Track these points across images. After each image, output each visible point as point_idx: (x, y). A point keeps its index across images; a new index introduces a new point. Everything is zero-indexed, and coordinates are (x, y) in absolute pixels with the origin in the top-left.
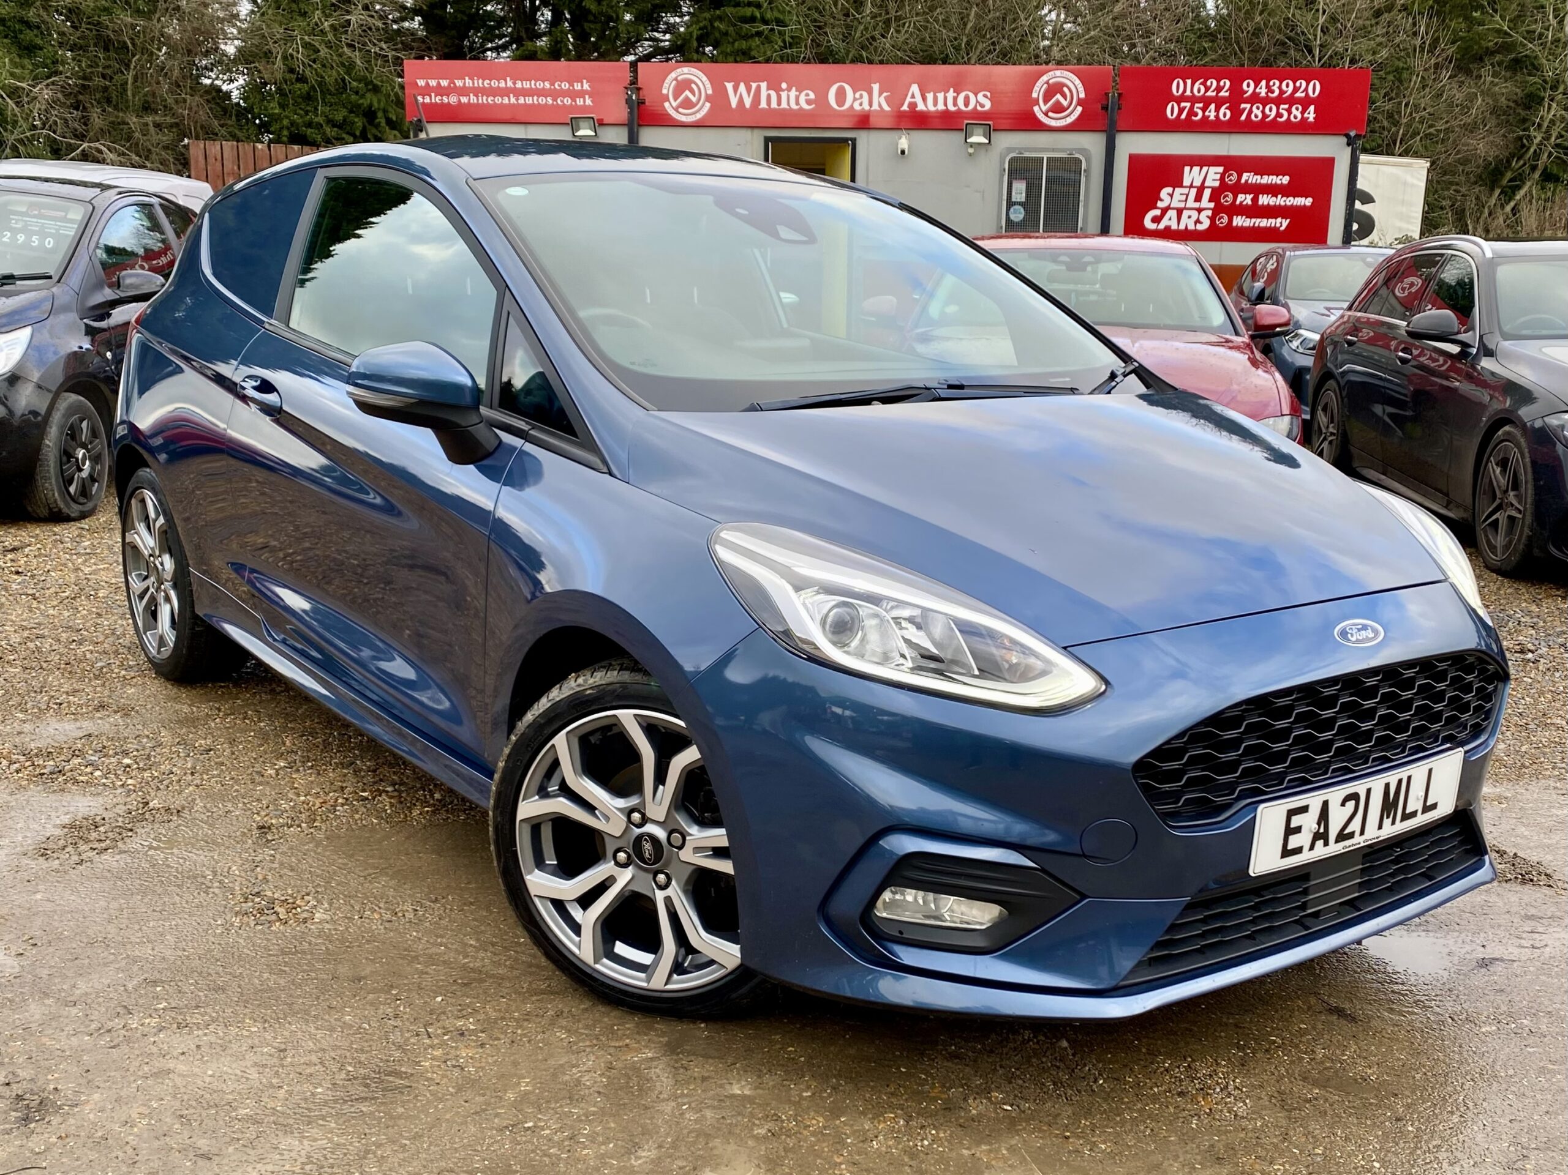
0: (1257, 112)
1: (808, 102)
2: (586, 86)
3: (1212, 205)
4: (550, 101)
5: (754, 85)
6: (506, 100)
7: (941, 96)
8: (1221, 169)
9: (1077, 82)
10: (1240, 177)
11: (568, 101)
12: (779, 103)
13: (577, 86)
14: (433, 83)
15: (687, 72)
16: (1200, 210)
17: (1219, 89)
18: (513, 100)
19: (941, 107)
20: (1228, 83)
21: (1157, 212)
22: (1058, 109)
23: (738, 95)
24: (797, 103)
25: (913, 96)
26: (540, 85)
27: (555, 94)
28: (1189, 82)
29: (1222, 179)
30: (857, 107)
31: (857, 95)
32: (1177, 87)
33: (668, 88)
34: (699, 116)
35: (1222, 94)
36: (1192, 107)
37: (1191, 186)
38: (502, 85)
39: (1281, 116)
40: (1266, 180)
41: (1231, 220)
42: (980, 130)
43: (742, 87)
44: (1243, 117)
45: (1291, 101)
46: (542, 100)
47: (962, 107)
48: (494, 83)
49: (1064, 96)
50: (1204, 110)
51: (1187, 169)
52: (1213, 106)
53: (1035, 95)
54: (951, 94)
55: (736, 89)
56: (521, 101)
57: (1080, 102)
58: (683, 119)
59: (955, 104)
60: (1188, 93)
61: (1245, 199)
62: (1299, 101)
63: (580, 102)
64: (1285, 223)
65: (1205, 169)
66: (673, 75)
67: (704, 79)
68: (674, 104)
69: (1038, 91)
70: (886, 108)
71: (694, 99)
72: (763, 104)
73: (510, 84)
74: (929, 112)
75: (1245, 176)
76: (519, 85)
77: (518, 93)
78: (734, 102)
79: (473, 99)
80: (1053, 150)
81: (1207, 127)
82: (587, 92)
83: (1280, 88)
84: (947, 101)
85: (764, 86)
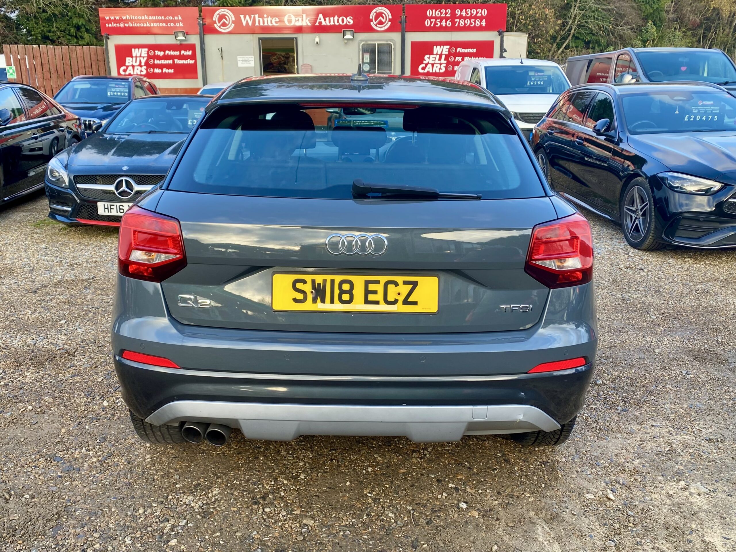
0: (462, 23)
1: (276, 22)
2: (180, 18)
3: (446, 62)
4: (164, 25)
5: (252, 16)
6: (145, 25)
7: (332, 19)
8: (448, 47)
9: (388, 12)
10: (456, 50)
11: (172, 25)
12: (264, 23)
13: (176, 18)
14: (113, 18)
15: (223, 11)
16: (441, 64)
17: (446, 13)
18: (148, 25)
19: (332, 23)
20: (449, 11)
21: (424, 65)
22: (381, 23)
23: (246, 20)
24: (271, 23)
25: (320, 19)
26: (160, 18)
27: (167, 22)
28: (434, 11)
29: (449, 51)
30: (297, 24)
31: (297, 19)
32: (429, 13)
33: (216, 17)
34: (229, 30)
35: (448, 15)
36: (436, 21)
37: (437, 54)
38: (143, 18)
39: (472, 24)
40: (467, 51)
41: (454, 68)
42: (349, 33)
43: (247, 17)
44: (457, 25)
45: (476, 17)
46: (161, 25)
47: (341, 23)
49: (383, 18)
50: (440, 22)
51: (435, 47)
52: (444, 21)
53: (371, 17)
54: (336, 18)
55: (245, 17)
56: (152, 25)
57: (390, 20)
58: (223, 31)
59: (338, 22)
60: (434, 15)
61: (459, 59)
62: (478, 18)
63: (178, 25)
65: (442, 47)
66: (217, 12)
67: (231, 14)
68: (219, 25)
69: (372, 16)
70: (309, 24)
71: (227, 22)
72: (257, 24)
73: (146, 18)
74: (327, 26)
75: (458, 49)
76: (150, 18)
77: (150, 21)
78: (244, 23)
79: (131, 25)
80: (380, 40)
81: (442, 29)
82: (180, 21)
83: (471, 12)
84: (334, 21)
85: (257, 16)
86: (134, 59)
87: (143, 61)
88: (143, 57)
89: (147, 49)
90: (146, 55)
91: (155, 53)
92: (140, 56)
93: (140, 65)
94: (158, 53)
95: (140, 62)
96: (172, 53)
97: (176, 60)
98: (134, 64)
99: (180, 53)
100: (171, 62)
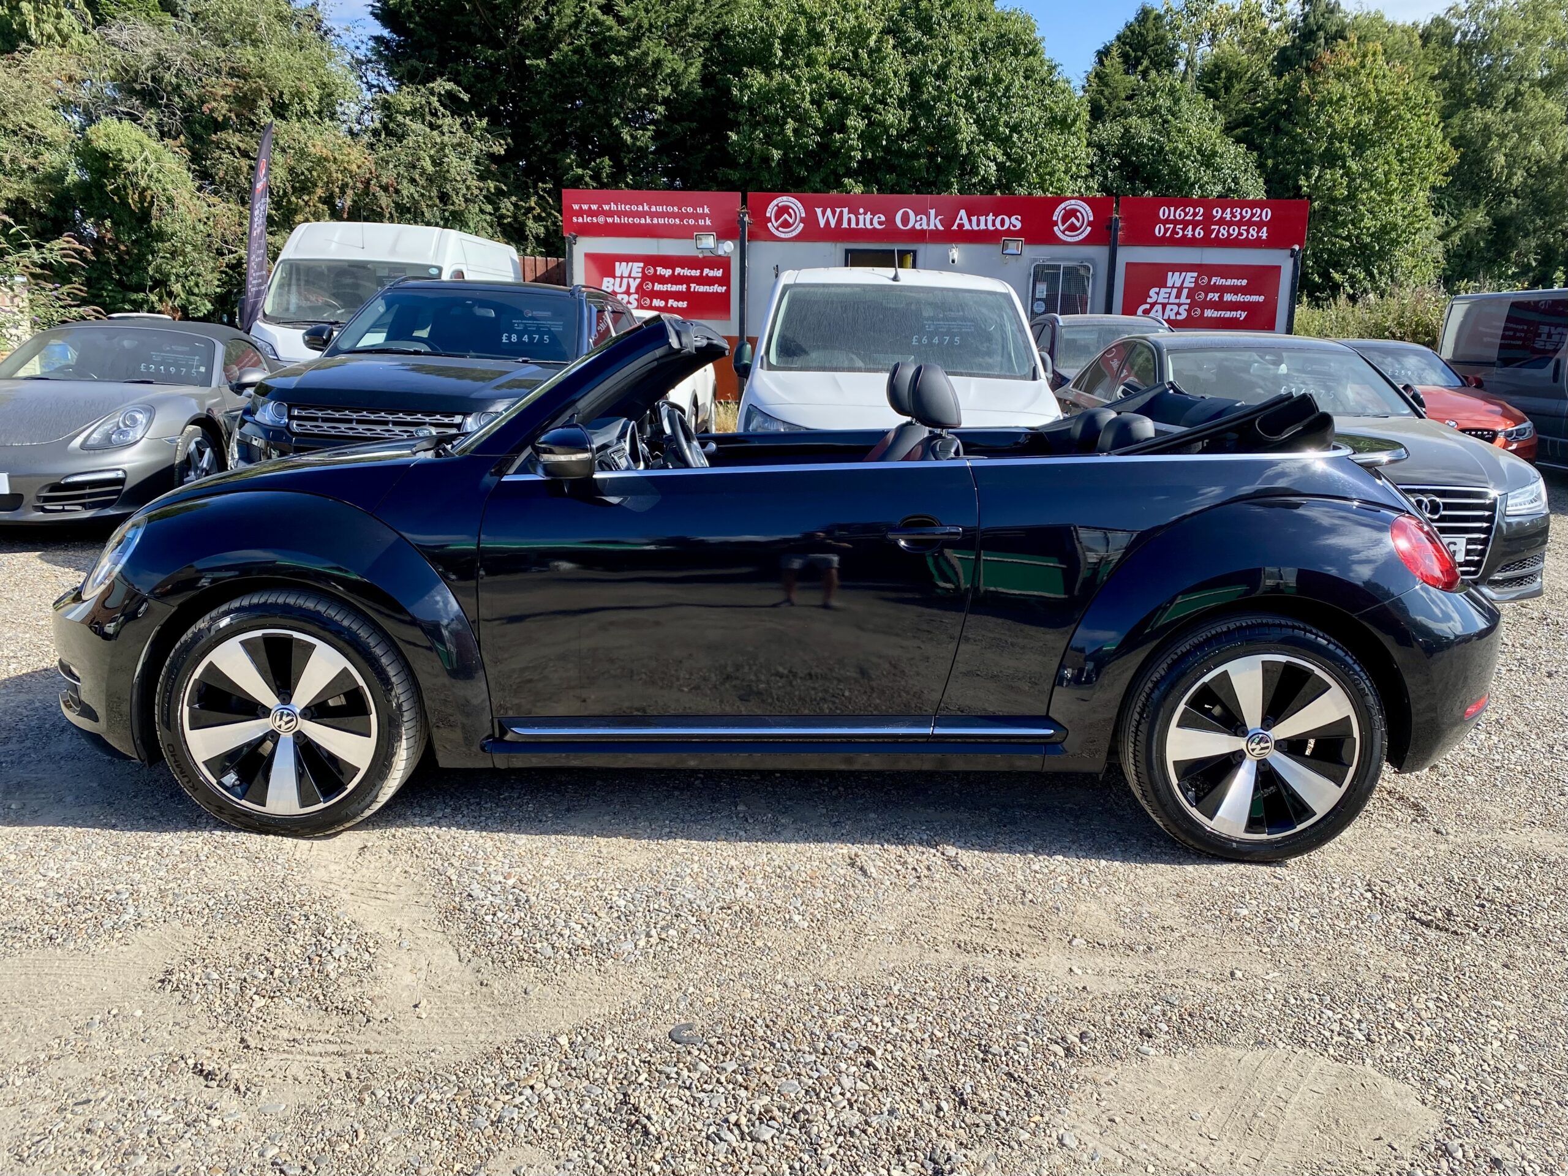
0: (1224, 232)
1: (880, 223)
2: (707, 210)
3: (1189, 301)
4: (677, 221)
5: (838, 210)
6: (643, 221)
7: (982, 219)
8: (1195, 274)
9: (1088, 208)
10: (1210, 281)
11: (692, 222)
12: (857, 224)
13: (700, 210)
14: (585, 207)
15: (784, 200)
16: (1179, 305)
17: (1195, 214)
18: (649, 221)
19: (982, 227)
20: (1202, 210)
21: (1148, 306)
22: (1073, 228)
23: (825, 217)
24: (872, 224)
25: (961, 219)
26: (670, 209)
27: (682, 217)
28: (1172, 209)
29: (1196, 282)
30: (918, 227)
31: (918, 218)
32: (1163, 212)
33: (771, 212)
34: (794, 234)
35: (1197, 218)
36: (1175, 228)
37: (1173, 287)
38: (640, 208)
39: (1242, 235)
40: (1229, 282)
41: (1203, 313)
42: (1015, 244)
43: (829, 212)
44: (1213, 236)
45: (1250, 223)
46: (672, 221)
47: (999, 227)
48: (634, 208)
49: (1078, 219)
50: (1183, 230)
51: (1170, 274)
52: (1190, 227)
53: (1055, 218)
54: (991, 217)
55: (824, 213)
56: (655, 221)
57: (1090, 224)
58: (783, 236)
59: (994, 225)
60: (1172, 217)
61: (1215, 297)
62: (1255, 224)
63: (701, 222)
64: (1244, 314)
65: (1184, 274)
66: (775, 202)
67: (799, 205)
68: (776, 225)
69: (1057, 215)
70: (941, 228)
71: (791, 221)
72: (845, 225)
73: (646, 208)
74: (973, 231)
75: (1214, 280)
76: (653, 209)
77: (653, 215)
78: (822, 224)
79: (617, 220)
80: (1069, 259)
81: (1185, 242)
82: (707, 215)
83: (1241, 214)
84: (987, 222)
85: (846, 210)
86: (618, 280)
87: (634, 285)
88: (635, 278)
89: (641, 265)
90: (640, 275)
91: (656, 271)
92: (629, 276)
93: (627, 292)
94: (661, 271)
95: (629, 286)
96: (687, 272)
97: (693, 285)
98: (617, 290)
99: (702, 273)
100: (684, 288)
